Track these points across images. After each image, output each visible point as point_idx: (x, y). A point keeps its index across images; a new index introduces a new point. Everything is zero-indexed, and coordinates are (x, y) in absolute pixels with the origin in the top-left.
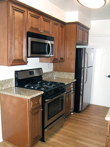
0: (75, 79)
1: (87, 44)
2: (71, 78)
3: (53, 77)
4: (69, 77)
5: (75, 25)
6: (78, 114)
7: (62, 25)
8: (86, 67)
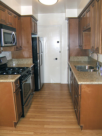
0: (33, 63)
1: (36, 34)
2: (30, 63)
3: (13, 64)
4: (28, 62)
5: (29, 18)
6: (38, 92)
7: (19, 17)
8: (40, 52)
